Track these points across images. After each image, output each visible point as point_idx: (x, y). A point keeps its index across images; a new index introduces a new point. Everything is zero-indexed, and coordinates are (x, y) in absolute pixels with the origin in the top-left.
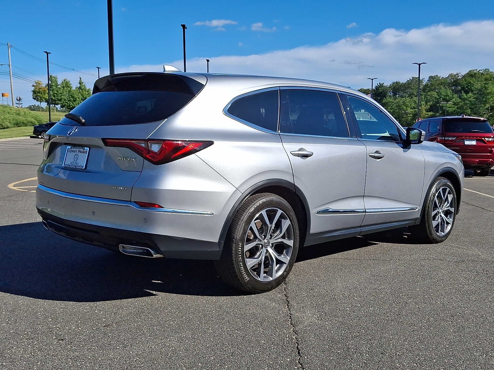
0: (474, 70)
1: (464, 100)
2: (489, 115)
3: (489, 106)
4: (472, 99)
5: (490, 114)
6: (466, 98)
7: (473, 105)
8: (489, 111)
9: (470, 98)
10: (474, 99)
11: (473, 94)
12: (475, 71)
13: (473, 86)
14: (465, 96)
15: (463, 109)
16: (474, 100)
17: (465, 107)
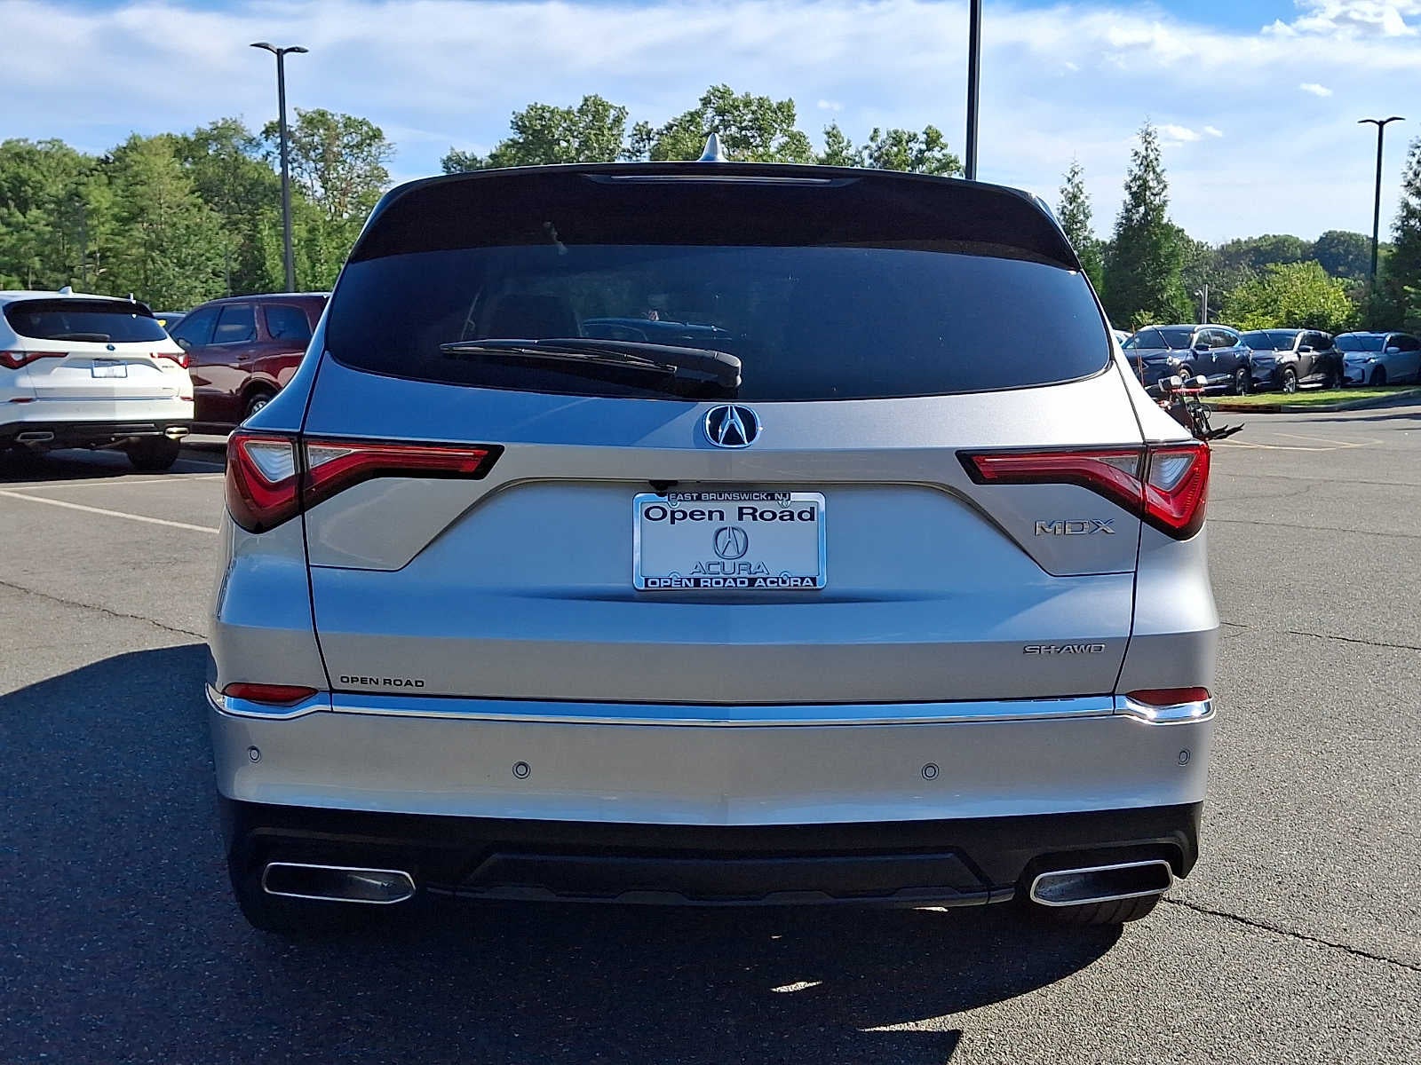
0: (18, 141)
1: (19, 228)
2: (98, 274)
3: (96, 248)
4: (41, 227)
5: (101, 271)
6: (24, 223)
7: (48, 242)
8: (98, 264)
9: (37, 223)
10: (47, 225)
11: (45, 212)
12: (22, 143)
13: (41, 189)
14: (21, 219)
15: (17, 254)
16: (49, 228)
17: (22, 250)
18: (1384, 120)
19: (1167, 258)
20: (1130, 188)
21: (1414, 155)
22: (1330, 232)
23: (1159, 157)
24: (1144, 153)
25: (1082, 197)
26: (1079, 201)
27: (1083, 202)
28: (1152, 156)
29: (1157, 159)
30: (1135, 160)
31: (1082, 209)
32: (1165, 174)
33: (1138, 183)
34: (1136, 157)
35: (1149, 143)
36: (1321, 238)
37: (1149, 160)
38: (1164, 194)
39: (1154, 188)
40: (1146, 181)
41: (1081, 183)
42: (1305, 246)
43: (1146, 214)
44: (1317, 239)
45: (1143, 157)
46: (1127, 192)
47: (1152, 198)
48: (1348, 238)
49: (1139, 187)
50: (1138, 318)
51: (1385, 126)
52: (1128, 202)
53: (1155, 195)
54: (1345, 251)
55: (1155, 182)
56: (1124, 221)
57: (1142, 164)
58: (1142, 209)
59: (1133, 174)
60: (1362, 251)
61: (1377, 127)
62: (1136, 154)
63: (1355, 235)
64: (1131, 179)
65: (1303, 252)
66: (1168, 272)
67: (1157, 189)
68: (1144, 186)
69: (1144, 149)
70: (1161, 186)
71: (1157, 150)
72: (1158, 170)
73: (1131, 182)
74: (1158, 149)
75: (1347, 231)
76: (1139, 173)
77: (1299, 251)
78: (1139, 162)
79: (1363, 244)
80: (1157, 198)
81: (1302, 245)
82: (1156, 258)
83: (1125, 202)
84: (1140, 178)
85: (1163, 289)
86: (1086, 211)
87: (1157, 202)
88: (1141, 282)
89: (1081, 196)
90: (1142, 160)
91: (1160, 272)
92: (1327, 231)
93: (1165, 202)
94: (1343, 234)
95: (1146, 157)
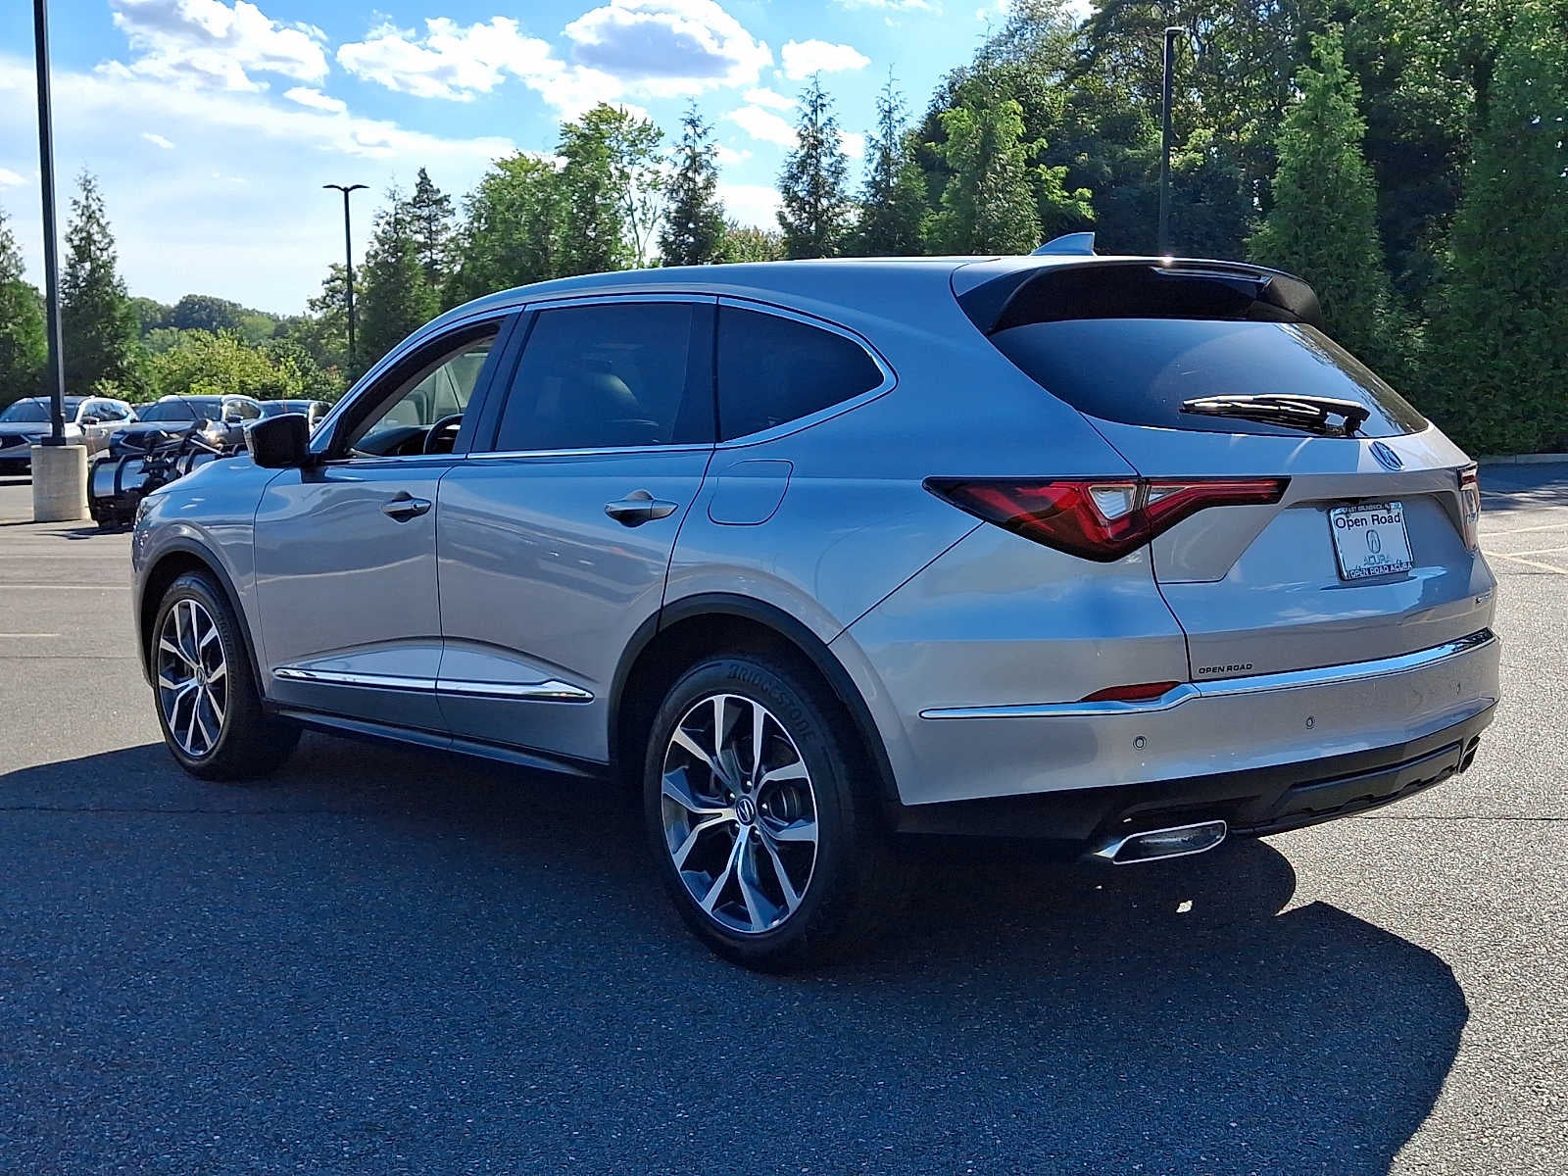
18: (349, 187)
19: (122, 319)
20: (71, 240)
21: (378, 225)
22: (189, 296)
23: (103, 208)
24: (83, 202)
25: (14, 248)
26: (9, 252)
27: (14, 253)
28: (94, 207)
29: (100, 210)
30: (75, 210)
31: (13, 261)
32: (110, 227)
33: (80, 236)
34: (76, 207)
35: (90, 191)
36: (181, 302)
37: (91, 211)
38: (111, 250)
39: (100, 242)
40: (90, 235)
41: (10, 231)
42: (165, 310)
43: (93, 271)
44: (177, 303)
45: (84, 206)
46: (68, 245)
47: (98, 253)
48: (209, 303)
49: (81, 239)
50: (100, 387)
51: (350, 193)
52: (70, 256)
53: (101, 250)
54: (208, 317)
55: (100, 235)
56: (69, 278)
57: (83, 214)
58: (88, 265)
59: (73, 225)
60: (226, 317)
61: (343, 193)
62: (75, 203)
63: (217, 299)
64: (71, 229)
65: (163, 317)
66: (126, 336)
67: (103, 244)
68: (89, 239)
69: (84, 197)
70: (107, 240)
71: (99, 200)
72: (103, 222)
73: (72, 233)
74: (102, 198)
75: (208, 296)
76: (81, 224)
77: (159, 316)
78: (79, 212)
79: (225, 310)
80: (105, 253)
81: (160, 309)
82: (111, 320)
83: (67, 256)
84: (81, 230)
85: (122, 355)
86: (19, 264)
87: (105, 257)
88: (98, 348)
89: (12, 246)
90: (83, 211)
91: (117, 337)
92: (186, 295)
93: (114, 258)
94: (204, 299)
95: (88, 207)
